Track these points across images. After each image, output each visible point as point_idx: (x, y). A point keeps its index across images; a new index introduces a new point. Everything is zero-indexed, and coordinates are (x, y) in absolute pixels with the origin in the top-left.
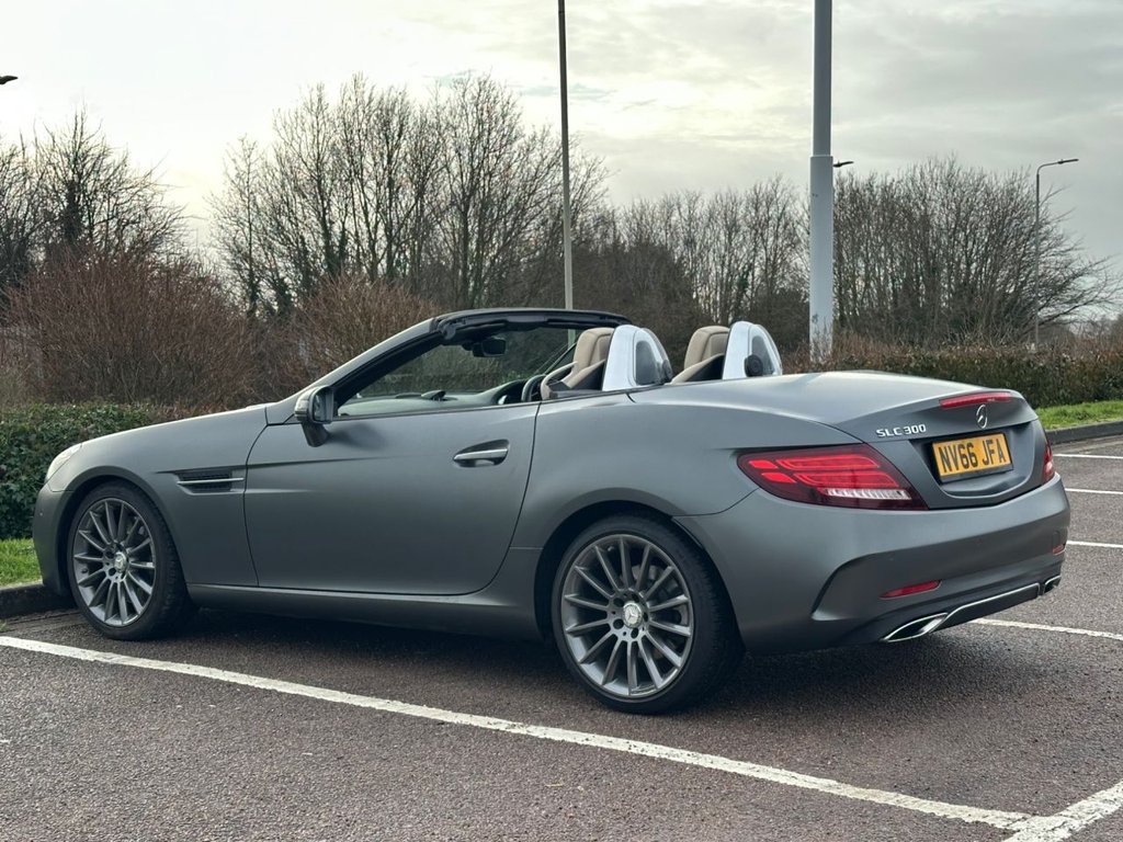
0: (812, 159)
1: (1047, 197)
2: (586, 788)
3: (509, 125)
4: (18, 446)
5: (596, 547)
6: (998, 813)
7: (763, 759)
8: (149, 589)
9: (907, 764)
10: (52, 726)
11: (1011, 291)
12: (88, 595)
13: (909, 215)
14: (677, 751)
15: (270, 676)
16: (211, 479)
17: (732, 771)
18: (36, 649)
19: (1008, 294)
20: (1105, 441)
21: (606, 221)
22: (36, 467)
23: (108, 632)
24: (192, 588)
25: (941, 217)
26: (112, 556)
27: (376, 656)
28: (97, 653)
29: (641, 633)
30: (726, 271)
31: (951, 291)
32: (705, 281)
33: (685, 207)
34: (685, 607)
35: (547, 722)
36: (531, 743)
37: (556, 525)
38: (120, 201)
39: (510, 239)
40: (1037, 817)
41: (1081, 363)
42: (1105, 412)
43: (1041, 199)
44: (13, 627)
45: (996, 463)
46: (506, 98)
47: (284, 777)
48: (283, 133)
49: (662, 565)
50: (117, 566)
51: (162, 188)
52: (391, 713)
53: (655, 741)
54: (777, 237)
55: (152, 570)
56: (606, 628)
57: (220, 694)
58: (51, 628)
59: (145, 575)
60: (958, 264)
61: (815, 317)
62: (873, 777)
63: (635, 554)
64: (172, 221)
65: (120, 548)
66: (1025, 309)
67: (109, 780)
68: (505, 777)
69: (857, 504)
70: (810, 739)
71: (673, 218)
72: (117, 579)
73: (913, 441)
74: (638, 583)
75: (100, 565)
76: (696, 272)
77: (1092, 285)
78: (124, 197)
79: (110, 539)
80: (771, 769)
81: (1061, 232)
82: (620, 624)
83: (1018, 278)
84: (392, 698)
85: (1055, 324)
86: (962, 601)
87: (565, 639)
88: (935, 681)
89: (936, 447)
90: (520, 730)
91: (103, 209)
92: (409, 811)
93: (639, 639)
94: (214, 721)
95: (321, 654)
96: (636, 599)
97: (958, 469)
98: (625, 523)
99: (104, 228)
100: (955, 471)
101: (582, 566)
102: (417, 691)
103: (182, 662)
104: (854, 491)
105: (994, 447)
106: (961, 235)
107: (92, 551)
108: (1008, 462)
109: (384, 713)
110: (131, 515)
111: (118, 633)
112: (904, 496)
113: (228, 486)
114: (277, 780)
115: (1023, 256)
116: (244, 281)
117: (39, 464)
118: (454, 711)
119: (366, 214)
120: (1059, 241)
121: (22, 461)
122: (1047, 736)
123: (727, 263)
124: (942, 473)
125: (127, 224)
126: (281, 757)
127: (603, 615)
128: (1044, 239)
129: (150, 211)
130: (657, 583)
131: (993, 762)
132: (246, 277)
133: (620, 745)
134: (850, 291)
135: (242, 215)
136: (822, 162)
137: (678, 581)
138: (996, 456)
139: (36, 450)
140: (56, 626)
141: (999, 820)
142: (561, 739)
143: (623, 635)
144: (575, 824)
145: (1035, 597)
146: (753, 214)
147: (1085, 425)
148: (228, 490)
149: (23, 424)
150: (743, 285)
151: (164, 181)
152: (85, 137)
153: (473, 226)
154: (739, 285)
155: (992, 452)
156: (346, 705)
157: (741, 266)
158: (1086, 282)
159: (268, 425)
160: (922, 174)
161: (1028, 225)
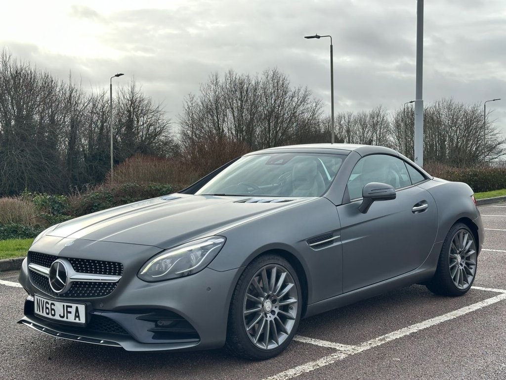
1: (489, 113)
11: (474, 149)
33: (347, 118)
43: (486, 114)
46: (283, 77)
48: (203, 92)
51: (162, 113)
61: (416, 158)
64: (167, 124)
71: (342, 122)
78: (150, 116)
81: (493, 127)
91: (142, 121)
120: (493, 130)
128: (487, 129)
136: (419, 102)
146: (372, 121)
148: (332, 244)
151: (163, 110)
158: (503, 146)
159: (336, 206)
160: (439, 104)
161: (481, 123)
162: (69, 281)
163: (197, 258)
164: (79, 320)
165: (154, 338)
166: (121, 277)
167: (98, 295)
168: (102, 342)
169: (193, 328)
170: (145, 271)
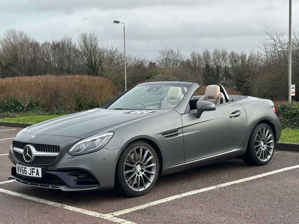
16: (173, 133)
148: (177, 135)
159: (181, 115)
162: (33, 156)
163: (98, 143)
164: (39, 176)
165: (76, 184)
166: (59, 153)
167: (48, 163)
168: (50, 187)
169: (96, 179)
170: (72, 150)
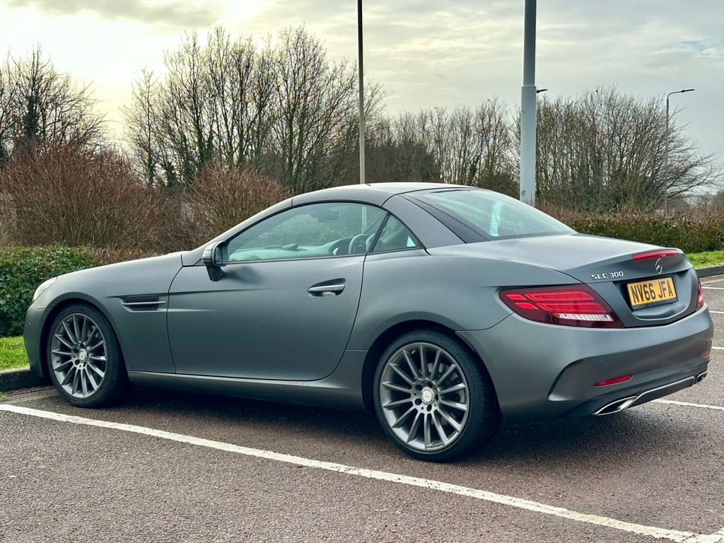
0: (523, 88)
1: (674, 114)
2: (402, 512)
3: (318, 62)
4: (4, 274)
5: (404, 351)
6: (677, 532)
7: (516, 494)
8: (102, 374)
9: (612, 497)
10: (43, 467)
11: (649, 175)
12: (61, 377)
13: (583, 124)
14: (459, 488)
15: (185, 433)
16: (145, 302)
17: (497, 501)
18: (27, 413)
19: (647, 178)
20: (719, 278)
21: (383, 126)
22: (17, 289)
23: (74, 402)
24: (131, 374)
25: (604, 127)
26: (77, 351)
27: (253, 420)
28: (68, 416)
29: (434, 408)
30: (462, 160)
31: (610, 175)
32: (448, 168)
33: (435, 117)
34: (463, 392)
35: (371, 467)
36: (362, 480)
37: (377, 336)
38: (64, 110)
39: (321, 138)
40: (702, 535)
41: (700, 225)
42: (718, 258)
43: (670, 115)
44: (10, 398)
45: (667, 297)
46: (315, 43)
47: (200, 503)
48: (170, 66)
49: (449, 363)
50: (80, 358)
51: (90, 102)
52: (267, 459)
53: (444, 480)
54: (495, 139)
55: (104, 362)
56: (410, 404)
57: (153, 446)
58: (35, 398)
59: (99, 364)
60: (615, 157)
61: (524, 192)
62: (591, 507)
63: (430, 356)
64: (98, 124)
65: (82, 346)
66: (658, 187)
67: (84, 503)
68: (347, 504)
69: (578, 323)
70: (546, 480)
71: (428, 125)
72: (80, 367)
73: (615, 282)
74: (432, 375)
75: (69, 358)
76: (443, 161)
77: (702, 172)
78: (66, 107)
79: (76, 340)
80: (522, 500)
81: (682, 137)
82: (419, 402)
83: (654, 167)
84: (267, 449)
85: (677, 198)
86: (646, 388)
87: (382, 411)
88: (625, 440)
89: (629, 286)
90: (354, 472)
91: (52, 115)
92: (286, 527)
93: (432, 412)
94: (150, 463)
95: (216, 419)
96: (430, 385)
97: (643, 301)
98: (424, 336)
99: (53, 127)
100: (641, 302)
101: (395, 363)
102: (283, 444)
103: (125, 423)
104: (577, 315)
105: (665, 286)
106: (617, 138)
107: (64, 348)
108: (675, 296)
109: (262, 459)
110: (90, 324)
111: (81, 403)
112: (609, 319)
113: (156, 306)
114: (196, 505)
115: (657, 153)
116: (145, 163)
117: (18, 287)
118: (309, 458)
119: (226, 120)
120: (681, 142)
121: (8, 285)
122: (703, 479)
123: (462, 155)
124: (633, 304)
125: (68, 125)
126: (197, 488)
127: (408, 396)
128: (672, 141)
129: (84, 117)
130: (445, 375)
131: (668, 496)
132: (146, 161)
133: (421, 482)
134: (543, 174)
135: (145, 120)
136: (530, 90)
137: (458, 373)
138: (667, 292)
139: (16, 278)
140: (38, 397)
141: (677, 537)
142: (382, 478)
143: (421, 409)
144: (397, 538)
145: (691, 385)
146: (481, 123)
147: (706, 267)
148: (156, 309)
149: (8, 260)
150: (473, 170)
151: (93, 97)
152: (39, 67)
153: (296, 128)
154: (471, 170)
155: (664, 289)
156: (236, 453)
157: (472, 157)
158: (698, 170)
159: (183, 266)
160: (591, 97)
161: (661, 132)
